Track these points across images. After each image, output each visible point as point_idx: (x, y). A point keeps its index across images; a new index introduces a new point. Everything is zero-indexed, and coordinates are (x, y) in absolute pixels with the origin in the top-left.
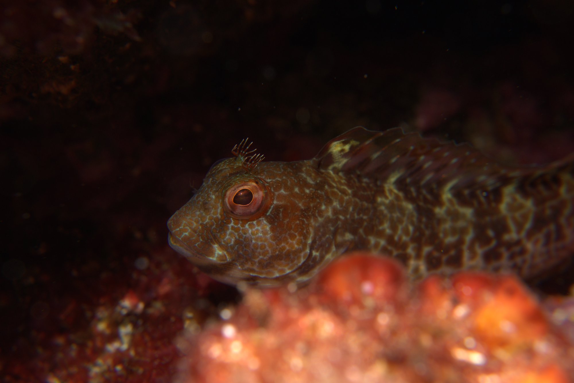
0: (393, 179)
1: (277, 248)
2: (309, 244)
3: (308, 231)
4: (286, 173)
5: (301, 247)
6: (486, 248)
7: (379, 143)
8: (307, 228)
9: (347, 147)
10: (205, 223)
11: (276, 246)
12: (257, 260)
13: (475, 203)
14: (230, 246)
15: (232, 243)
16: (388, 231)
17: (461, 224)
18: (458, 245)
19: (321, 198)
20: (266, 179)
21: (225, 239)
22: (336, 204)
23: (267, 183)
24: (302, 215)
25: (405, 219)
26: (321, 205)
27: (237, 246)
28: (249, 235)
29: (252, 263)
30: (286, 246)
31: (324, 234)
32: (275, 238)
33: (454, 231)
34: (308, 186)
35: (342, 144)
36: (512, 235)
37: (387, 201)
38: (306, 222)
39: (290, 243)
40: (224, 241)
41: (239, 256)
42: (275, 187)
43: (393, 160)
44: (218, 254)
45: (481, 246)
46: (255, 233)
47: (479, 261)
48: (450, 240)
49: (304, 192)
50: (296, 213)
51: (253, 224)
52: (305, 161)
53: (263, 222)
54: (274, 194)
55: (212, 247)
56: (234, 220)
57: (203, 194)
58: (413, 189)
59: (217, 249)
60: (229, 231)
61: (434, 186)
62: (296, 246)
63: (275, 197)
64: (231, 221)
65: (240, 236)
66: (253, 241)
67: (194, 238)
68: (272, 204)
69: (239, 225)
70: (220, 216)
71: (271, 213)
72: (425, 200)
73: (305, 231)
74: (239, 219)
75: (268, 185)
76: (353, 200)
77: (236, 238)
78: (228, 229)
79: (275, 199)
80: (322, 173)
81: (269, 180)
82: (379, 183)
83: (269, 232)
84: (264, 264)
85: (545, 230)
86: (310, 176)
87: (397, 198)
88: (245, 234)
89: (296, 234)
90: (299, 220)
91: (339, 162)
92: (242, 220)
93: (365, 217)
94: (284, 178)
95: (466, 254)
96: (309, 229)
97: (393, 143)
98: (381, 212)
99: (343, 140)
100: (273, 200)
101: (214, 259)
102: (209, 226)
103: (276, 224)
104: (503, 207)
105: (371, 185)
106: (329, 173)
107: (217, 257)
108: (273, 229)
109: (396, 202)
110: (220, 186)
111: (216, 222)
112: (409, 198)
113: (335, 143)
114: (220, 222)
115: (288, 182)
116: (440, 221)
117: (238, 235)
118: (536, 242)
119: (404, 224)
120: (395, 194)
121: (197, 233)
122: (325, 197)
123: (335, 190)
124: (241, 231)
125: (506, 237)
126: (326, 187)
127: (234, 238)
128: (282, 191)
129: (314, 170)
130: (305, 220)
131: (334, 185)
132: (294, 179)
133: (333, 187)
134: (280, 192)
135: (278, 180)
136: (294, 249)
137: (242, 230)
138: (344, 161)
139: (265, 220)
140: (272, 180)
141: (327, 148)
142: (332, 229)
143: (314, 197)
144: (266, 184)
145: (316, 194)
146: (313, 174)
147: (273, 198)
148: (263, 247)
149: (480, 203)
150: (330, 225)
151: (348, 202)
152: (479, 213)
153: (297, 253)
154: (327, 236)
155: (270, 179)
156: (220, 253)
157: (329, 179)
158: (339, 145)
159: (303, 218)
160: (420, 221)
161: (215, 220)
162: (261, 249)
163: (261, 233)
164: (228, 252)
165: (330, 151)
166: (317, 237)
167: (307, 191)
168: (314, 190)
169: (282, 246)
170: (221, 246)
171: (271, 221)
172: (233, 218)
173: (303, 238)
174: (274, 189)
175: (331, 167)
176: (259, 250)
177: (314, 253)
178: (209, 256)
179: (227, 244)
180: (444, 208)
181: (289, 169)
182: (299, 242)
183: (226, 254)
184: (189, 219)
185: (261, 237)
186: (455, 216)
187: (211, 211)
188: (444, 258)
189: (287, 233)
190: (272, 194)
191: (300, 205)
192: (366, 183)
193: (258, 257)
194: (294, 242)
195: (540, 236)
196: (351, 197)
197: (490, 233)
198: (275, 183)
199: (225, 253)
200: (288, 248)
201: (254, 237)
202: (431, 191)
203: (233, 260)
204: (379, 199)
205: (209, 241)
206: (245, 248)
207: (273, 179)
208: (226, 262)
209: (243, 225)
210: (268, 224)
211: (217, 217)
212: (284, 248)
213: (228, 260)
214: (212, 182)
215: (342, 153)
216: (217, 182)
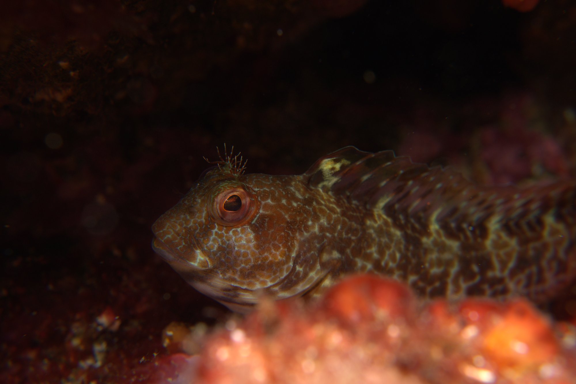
0: (382, 204)
1: (259, 258)
2: (293, 257)
3: (293, 244)
4: (275, 184)
5: (284, 259)
6: (471, 283)
7: (370, 164)
8: (292, 241)
9: (338, 166)
10: (189, 226)
11: (258, 255)
12: (238, 268)
13: (462, 237)
14: (213, 252)
15: (215, 249)
16: (376, 256)
17: (447, 256)
18: (443, 277)
19: (308, 213)
20: (254, 188)
21: (208, 245)
22: (323, 221)
23: (255, 191)
24: (288, 228)
25: (393, 245)
26: (308, 221)
27: (220, 252)
28: (233, 242)
29: (233, 272)
30: (269, 256)
31: (309, 250)
32: (258, 247)
33: (439, 263)
34: (297, 200)
35: (333, 162)
36: (496, 272)
37: (376, 225)
38: (291, 235)
39: (273, 253)
40: (207, 247)
41: (222, 264)
42: (262, 196)
43: (383, 184)
44: (200, 260)
45: (465, 280)
46: (239, 240)
47: (462, 295)
48: (435, 271)
49: (291, 204)
50: (282, 225)
51: (237, 231)
52: (295, 175)
53: (247, 230)
54: (261, 203)
55: (194, 252)
56: (218, 226)
57: (189, 198)
58: (401, 217)
59: (199, 254)
60: (212, 237)
61: (422, 215)
62: (279, 257)
63: (262, 206)
64: (215, 227)
65: (223, 243)
66: (236, 249)
67: (177, 241)
68: (257, 213)
69: (223, 232)
70: (204, 221)
71: (256, 221)
72: (413, 229)
73: (289, 244)
74: (224, 225)
75: (255, 193)
76: (341, 218)
77: (219, 244)
78: (212, 235)
79: (262, 208)
80: (311, 190)
81: (256, 190)
82: (368, 207)
83: (253, 241)
84: (245, 273)
85: (527, 271)
86: (299, 191)
87: (386, 223)
88: (228, 240)
89: (281, 245)
90: (284, 232)
91: (329, 181)
92: (226, 227)
93: (353, 238)
94: (272, 188)
95: (450, 287)
96: (293, 242)
97: (383, 166)
98: (370, 235)
99: (335, 158)
100: (259, 209)
101: (195, 264)
102: (192, 230)
103: (260, 233)
104: (488, 243)
105: (360, 208)
106: (318, 191)
107: (199, 263)
108: (257, 238)
109: (384, 228)
110: (207, 190)
111: (200, 226)
112: (397, 224)
113: (326, 160)
114: (204, 227)
115: (276, 193)
116: (426, 251)
117: (222, 241)
118: (518, 282)
119: (391, 250)
120: (384, 219)
121: (180, 237)
122: (312, 213)
123: (324, 207)
124: (224, 238)
125: (490, 274)
126: (314, 203)
127: (217, 244)
128: (269, 201)
129: (303, 185)
130: (290, 232)
131: (323, 202)
132: (282, 191)
133: (322, 204)
134: (267, 201)
135: (266, 190)
136: (277, 261)
137: (226, 236)
138: (334, 180)
139: (250, 228)
140: (260, 190)
141: (318, 165)
142: (318, 246)
143: (302, 211)
144: (254, 193)
145: (304, 209)
146: (302, 190)
147: (259, 207)
148: (245, 255)
149: (466, 237)
150: (316, 241)
151: (337, 221)
152: (465, 247)
153: (280, 264)
154: (312, 252)
155: (258, 188)
156: (202, 258)
157: (318, 196)
158: (330, 163)
159: (288, 230)
160: (407, 249)
161: (199, 224)
162: (244, 257)
163: (244, 241)
164: (210, 258)
165: (321, 168)
166: (302, 252)
167: (295, 204)
168: (302, 205)
169: (265, 256)
170: (204, 252)
171: (255, 229)
172: (217, 224)
173: (287, 251)
174: (261, 198)
175: (320, 185)
176: (241, 258)
177: (298, 268)
178: (191, 261)
179: (210, 249)
180: (432, 239)
181: (278, 181)
182: (283, 254)
183: (208, 261)
184: (173, 222)
185: (244, 244)
186: (442, 248)
187: (196, 215)
188: (429, 289)
189: (271, 243)
190: (258, 203)
191: (287, 217)
192: (355, 205)
193: (240, 265)
194: (278, 253)
195: (522, 277)
196: (339, 215)
197: (475, 268)
198: (263, 192)
199: (207, 259)
200: (270, 258)
201: (237, 244)
202: (419, 220)
203: (215, 267)
204: (368, 222)
205: (192, 245)
206: (227, 255)
207: (261, 188)
208: (207, 268)
209: (227, 232)
210: (252, 232)
211: (202, 222)
212: (266, 258)
213: (210, 266)
214: (200, 186)
215: (333, 172)
216: (205, 187)
